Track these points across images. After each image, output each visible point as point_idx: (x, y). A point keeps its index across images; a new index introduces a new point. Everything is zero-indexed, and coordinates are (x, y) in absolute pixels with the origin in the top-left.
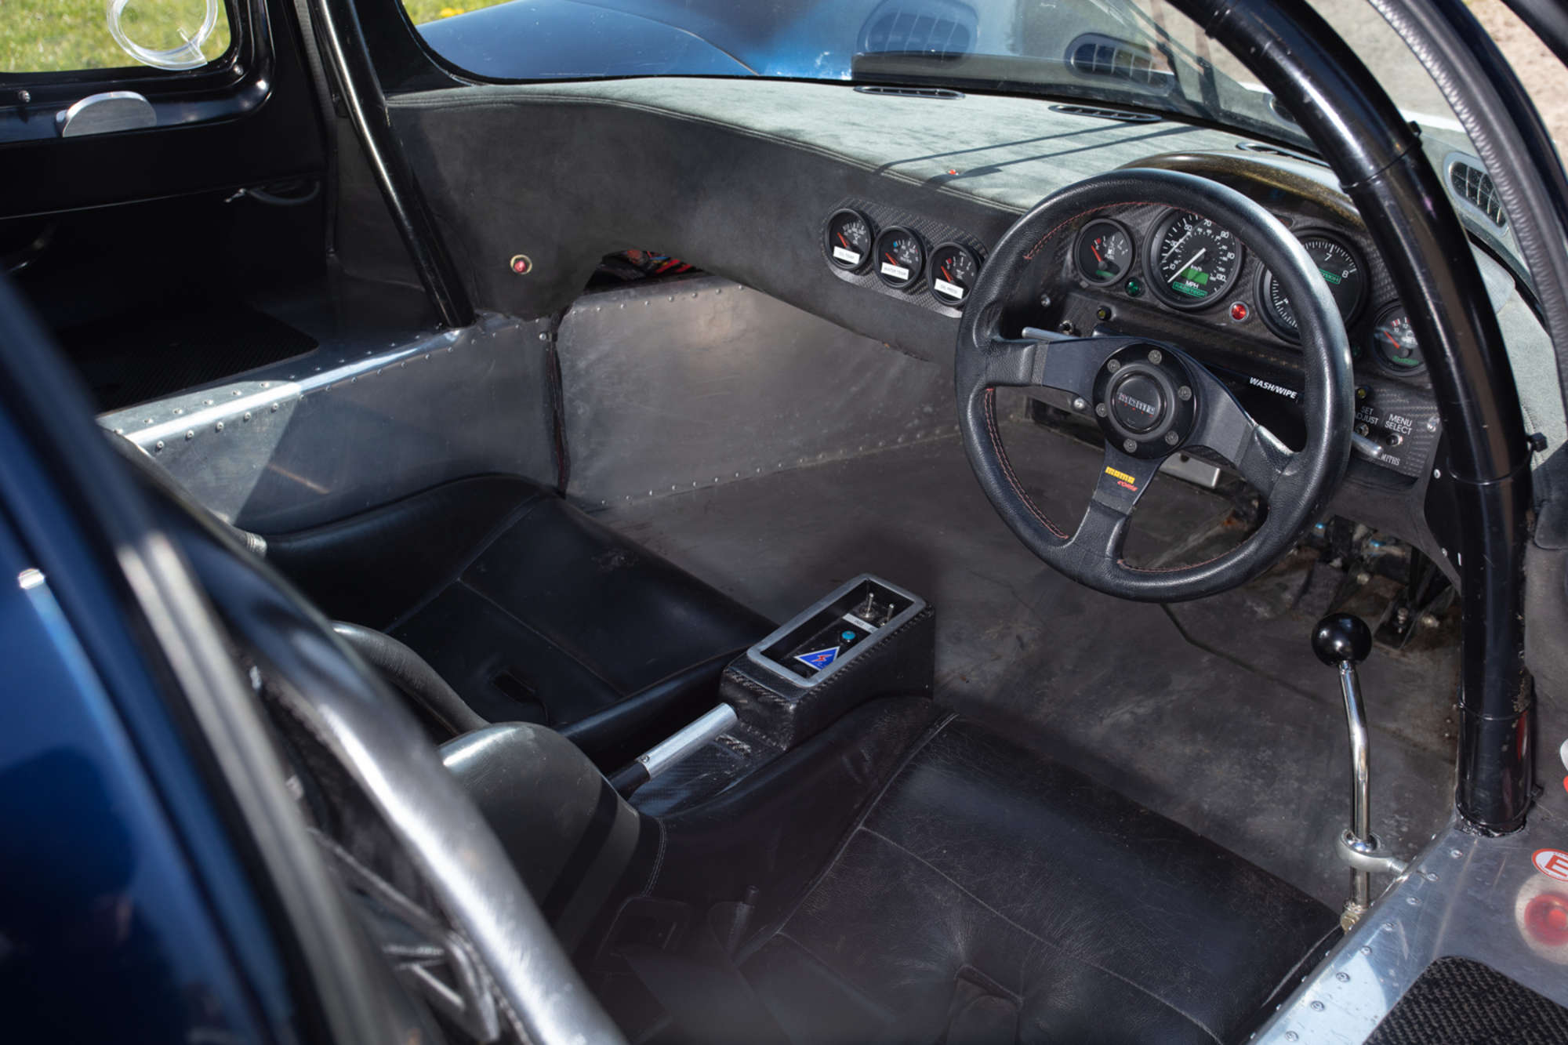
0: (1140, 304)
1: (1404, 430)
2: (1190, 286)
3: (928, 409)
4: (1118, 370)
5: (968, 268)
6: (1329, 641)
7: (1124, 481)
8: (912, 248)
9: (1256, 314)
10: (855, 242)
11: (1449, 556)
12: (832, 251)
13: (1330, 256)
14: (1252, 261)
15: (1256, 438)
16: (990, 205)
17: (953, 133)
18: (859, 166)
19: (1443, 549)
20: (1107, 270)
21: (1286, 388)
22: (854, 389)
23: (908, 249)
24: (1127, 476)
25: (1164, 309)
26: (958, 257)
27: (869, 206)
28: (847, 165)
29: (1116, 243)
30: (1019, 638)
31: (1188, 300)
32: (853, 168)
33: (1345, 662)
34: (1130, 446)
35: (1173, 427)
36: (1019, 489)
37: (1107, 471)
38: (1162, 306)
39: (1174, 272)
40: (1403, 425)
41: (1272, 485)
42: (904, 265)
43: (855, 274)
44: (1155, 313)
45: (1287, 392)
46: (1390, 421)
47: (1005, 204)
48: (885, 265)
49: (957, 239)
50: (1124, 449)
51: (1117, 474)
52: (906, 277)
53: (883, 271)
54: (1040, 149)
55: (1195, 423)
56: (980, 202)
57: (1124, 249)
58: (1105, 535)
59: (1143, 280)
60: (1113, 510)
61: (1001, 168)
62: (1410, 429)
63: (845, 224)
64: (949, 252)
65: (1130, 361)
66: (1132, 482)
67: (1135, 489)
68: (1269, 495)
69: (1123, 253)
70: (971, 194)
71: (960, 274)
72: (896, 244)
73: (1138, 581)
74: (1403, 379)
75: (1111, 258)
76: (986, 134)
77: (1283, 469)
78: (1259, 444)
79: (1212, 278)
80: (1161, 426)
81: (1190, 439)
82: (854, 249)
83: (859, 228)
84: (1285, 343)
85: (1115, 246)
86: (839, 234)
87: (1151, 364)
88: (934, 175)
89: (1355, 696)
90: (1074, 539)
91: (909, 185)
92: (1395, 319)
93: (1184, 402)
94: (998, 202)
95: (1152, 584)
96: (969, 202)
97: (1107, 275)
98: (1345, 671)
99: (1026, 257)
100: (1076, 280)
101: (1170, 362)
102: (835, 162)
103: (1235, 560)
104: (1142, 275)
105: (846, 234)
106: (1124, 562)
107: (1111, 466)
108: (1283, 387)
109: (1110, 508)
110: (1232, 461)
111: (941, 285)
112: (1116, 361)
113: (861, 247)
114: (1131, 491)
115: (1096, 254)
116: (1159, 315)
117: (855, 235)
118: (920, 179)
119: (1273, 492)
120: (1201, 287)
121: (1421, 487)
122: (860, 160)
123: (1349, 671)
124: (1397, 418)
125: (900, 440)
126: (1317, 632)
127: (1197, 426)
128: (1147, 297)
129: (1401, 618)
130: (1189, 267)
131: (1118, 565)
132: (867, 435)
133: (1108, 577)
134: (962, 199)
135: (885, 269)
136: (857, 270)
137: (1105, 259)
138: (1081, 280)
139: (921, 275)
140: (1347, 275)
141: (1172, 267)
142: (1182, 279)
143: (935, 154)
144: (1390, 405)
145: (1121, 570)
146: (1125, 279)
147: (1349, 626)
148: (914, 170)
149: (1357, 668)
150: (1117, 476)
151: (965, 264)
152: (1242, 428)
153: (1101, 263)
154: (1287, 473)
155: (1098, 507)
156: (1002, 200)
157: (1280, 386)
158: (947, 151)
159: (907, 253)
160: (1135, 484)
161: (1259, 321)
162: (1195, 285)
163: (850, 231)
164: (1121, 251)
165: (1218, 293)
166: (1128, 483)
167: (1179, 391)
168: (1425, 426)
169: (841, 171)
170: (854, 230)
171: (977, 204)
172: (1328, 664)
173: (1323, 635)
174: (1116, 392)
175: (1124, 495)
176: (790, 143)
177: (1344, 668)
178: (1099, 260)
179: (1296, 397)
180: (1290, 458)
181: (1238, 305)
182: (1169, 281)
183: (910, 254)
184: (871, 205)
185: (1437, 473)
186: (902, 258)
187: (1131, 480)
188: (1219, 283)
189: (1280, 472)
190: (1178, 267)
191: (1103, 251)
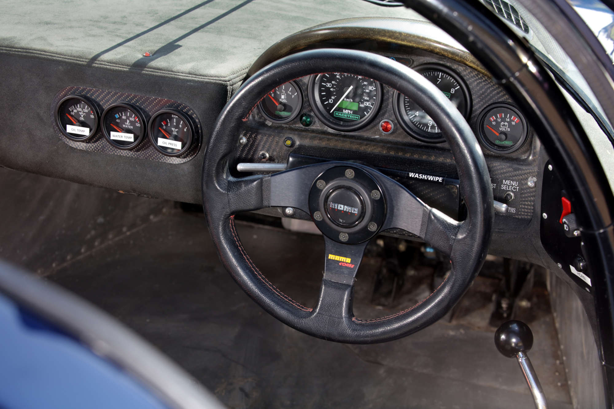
0: (313, 131)
1: (514, 188)
2: (346, 113)
3: (101, 220)
4: (326, 188)
5: (180, 126)
6: (508, 341)
7: (343, 262)
8: (131, 117)
9: (399, 126)
10: (82, 119)
11: (563, 268)
12: (65, 129)
13: (440, 80)
14: (388, 92)
15: (433, 217)
16: (190, 78)
17: (125, 17)
18: (75, 61)
19: (558, 264)
20: (284, 110)
21: (434, 176)
22: (42, 218)
23: (128, 118)
24: (345, 258)
25: (333, 132)
26: (171, 119)
27: (90, 90)
28: (65, 62)
29: (287, 90)
30: (242, 390)
31: (349, 124)
32: (70, 64)
33: (520, 353)
34: (344, 237)
35: (372, 220)
36: (267, 283)
37: (329, 258)
38: (330, 130)
39: (333, 105)
40: (512, 185)
41: (451, 247)
42: (128, 131)
43: (86, 143)
44: (327, 137)
45: (437, 179)
46: (504, 185)
47: (201, 75)
48: (112, 133)
49: (168, 107)
50: (340, 241)
51: (337, 258)
52: (132, 140)
53: (112, 138)
54: (196, 20)
55: (386, 214)
56: (182, 77)
57: (293, 94)
58: (339, 302)
59: (312, 114)
60: (341, 284)
61: (179, 43)
62: (518, 188)
63: (70, 106)
64: (165, 117)
65: (332, 179)
66: (349, 262)
67: (353, 266)
68: (450, 254)
69: (293, 96)
70: (172, 71)
71: (175, 131)
72: (117, 116)
73: (371, 329)
74: (506, 155)
75: (284, 101)
76: (149, 13)
77: (456, 235)
78: (436, 221)
79: (362, 106)
80: (364, 220)
81: (384, 225)
82: (83, 124)
83: (84, 108)
84: (423, 143)
85: (286, 92)
86: (67, 114)
87: (348, 179)
88: (136, 60)
89: (532, 374)
90: (318, 310)
91: (121, 71)
92: (492, 116)
93: (376, 201)
94: (195, 75)
95: (381, 330)
96: (174, 78)
97: (284, 114)
98: (522, 359)
99: (244, 120)
100: (261, 120)
101: (360, 176)
102: (54, 60)
103: (436, 301)
104: (312, 110)
105: (73, 113)
106: (356, 319)
107: (331, 254)
108: (433, 175)
109: (338, 283)
110: (418, 235)
111: (161, 142)
112: (322, 181)
113: (87, 122)
114: (350, 268)
115: (273, 100)
116: (330, 137)
117: (80, 113)
118: (128, 65)
119: (453, 251)
120: (355, 112)
121: (536, 226)
122: (74, 57)
123: (524, 358)
124: (508, 182)
125: (83, 250)
126: (497, 338)
127: (388, 216)
128: (317, 126)
129: (504, 305)
130: (343, 100)
131: (353, 321)
132: (57, 253)
133: (349, 332)
134: (167, 77)
135: (114, 136)
136: (89, 140)
137: (281, 103)
138: (265, 120)
139: (145, 136)
140: (454, 91)
141: (331, 101)
142: (340, 109)
143: (123, 40)
144: (501, 173)
145: (357, 324)
146: (300, 116)
147: (517, 328)
148: (120, 58)
149: (528, 354)
150: (338, 259)
151: (178, 123)
152: (421, 213)
153: (279, 106)
154: (460, 237)
155: (330, 284)
156: (197, 73)
157: (430, 175)
158: (131, 36)
159: (128, 121)
160: (351, 263)
161: (402, 130)
162: (350, 111)
163: (75, 111)
164: (291, 96)
165: (368, 115)
166: (347, 263)
167: (372, 195)
168: (527, 184)
169: (60, 67)
170: (80, 110)
171: (180, 79)
172: (510, 357)
173: (503, 339)
174: (327, 202)
175: (346, 272)
176: (11, 51)
177: (520, 357)
178: (277, 104)
179: (443, 180)
180: (459, 227)
181: (385, 122)
182: (331, 112)
183: (131, 122)
184: (91, 90)
185: (545, 215)
186: (124, 126)
187: (348, 260)
188: (366, 109)
189: (454, 237)
190: (336, 101)
191: (277, 98)
